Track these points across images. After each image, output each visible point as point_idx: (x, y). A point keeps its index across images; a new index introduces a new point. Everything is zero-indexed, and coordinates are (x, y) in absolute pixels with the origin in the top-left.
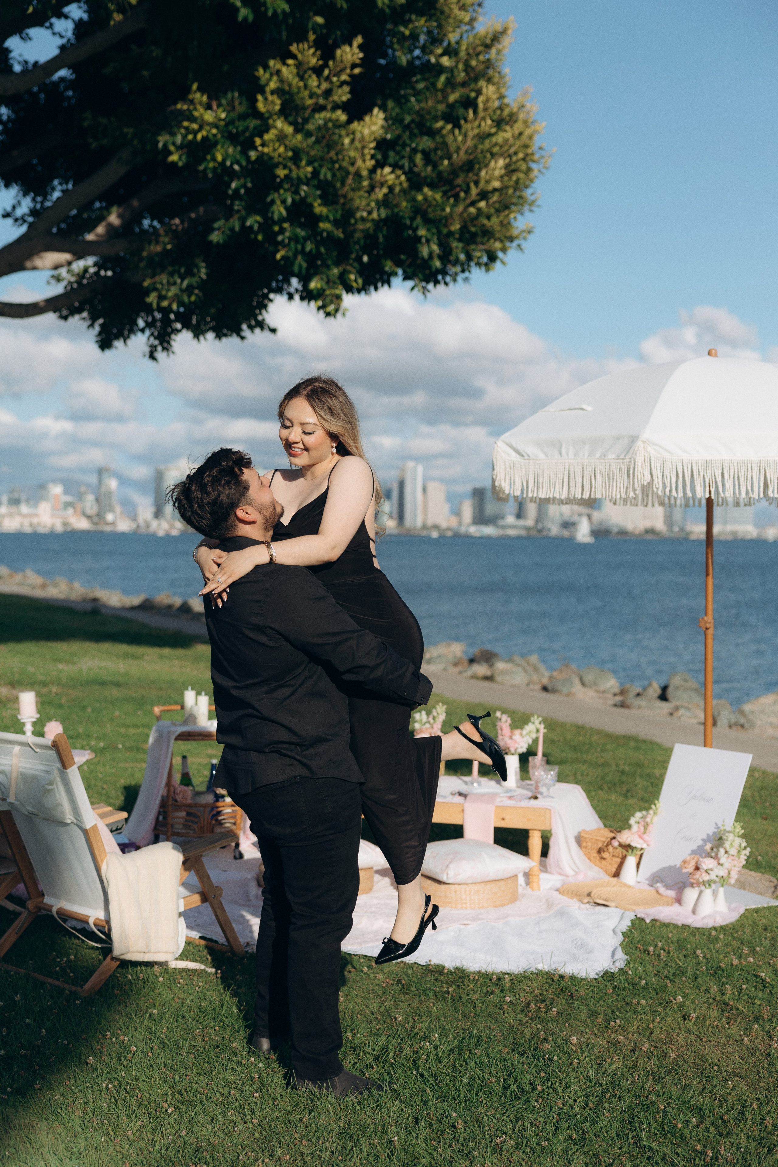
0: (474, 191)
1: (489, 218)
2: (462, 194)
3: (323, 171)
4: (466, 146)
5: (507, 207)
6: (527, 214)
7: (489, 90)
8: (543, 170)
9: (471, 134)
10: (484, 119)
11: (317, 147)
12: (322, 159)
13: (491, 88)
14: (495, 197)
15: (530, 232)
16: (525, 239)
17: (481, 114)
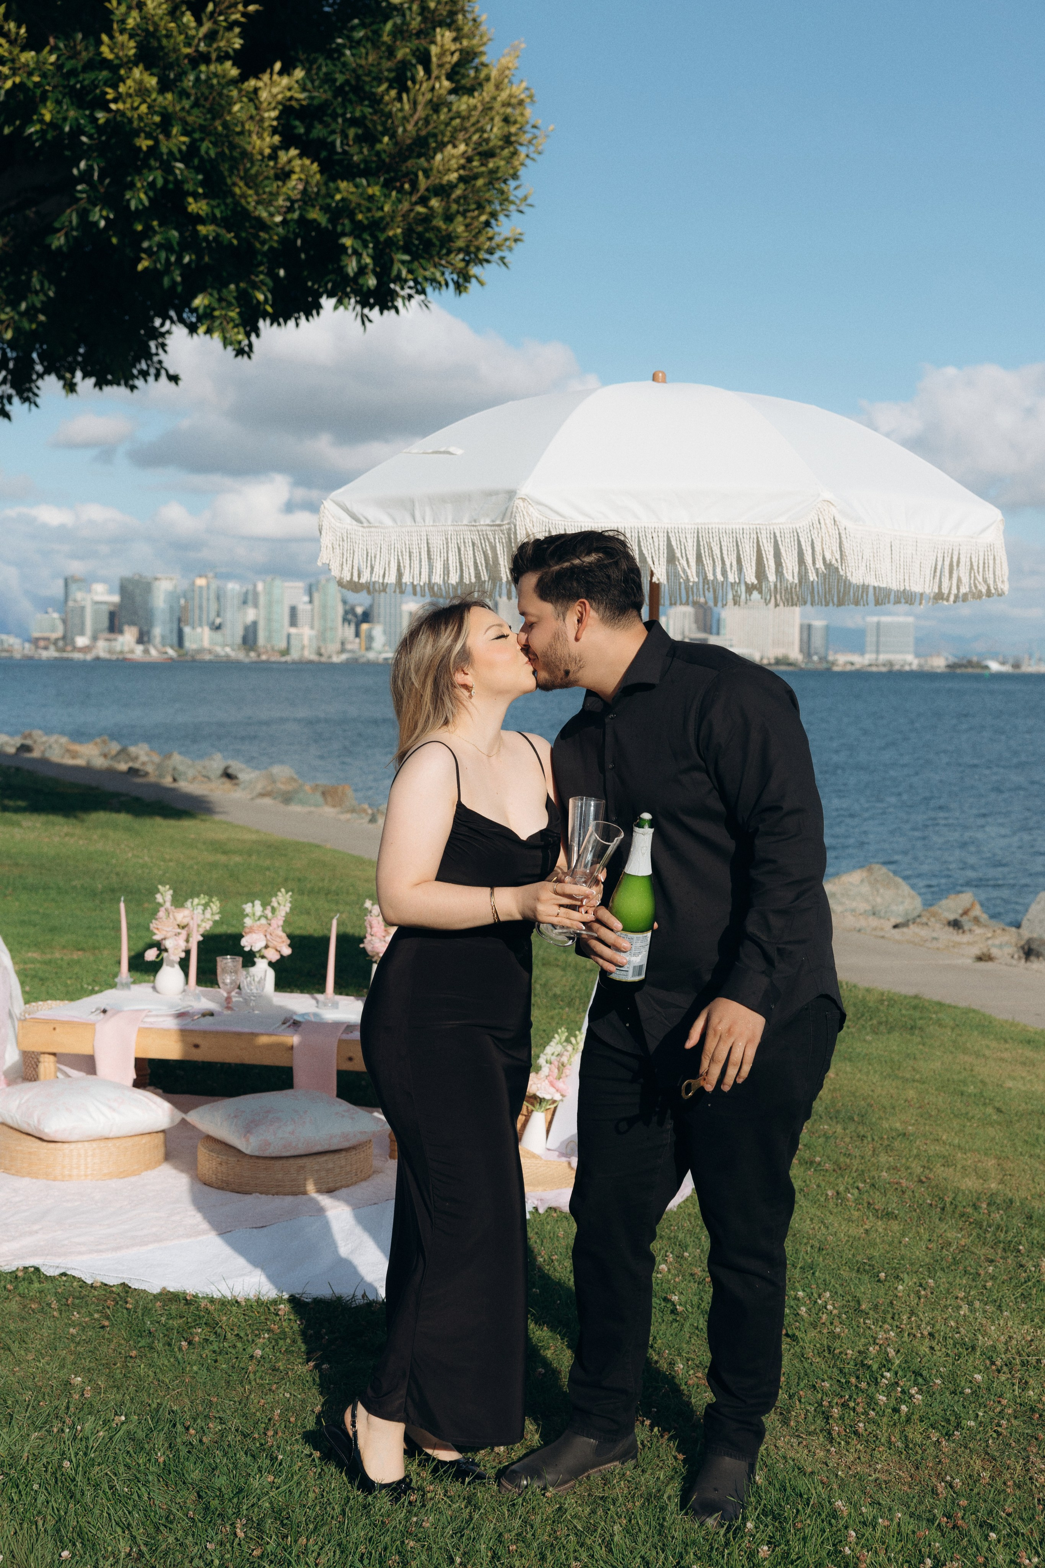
0: (423, 184)
1: (449, 218)
2: (408, 187)
3: (205, 146)
4: (416, 117)
6: (515, 215)
7: (446, 36)
8: (532, 155)
9: (422, 100)
10: (438, 78)
11: (196, 111)
12: (202, 128)
13: (449, 35)
15: (516, 240)
16: (510, 249)
17: (435, 71)
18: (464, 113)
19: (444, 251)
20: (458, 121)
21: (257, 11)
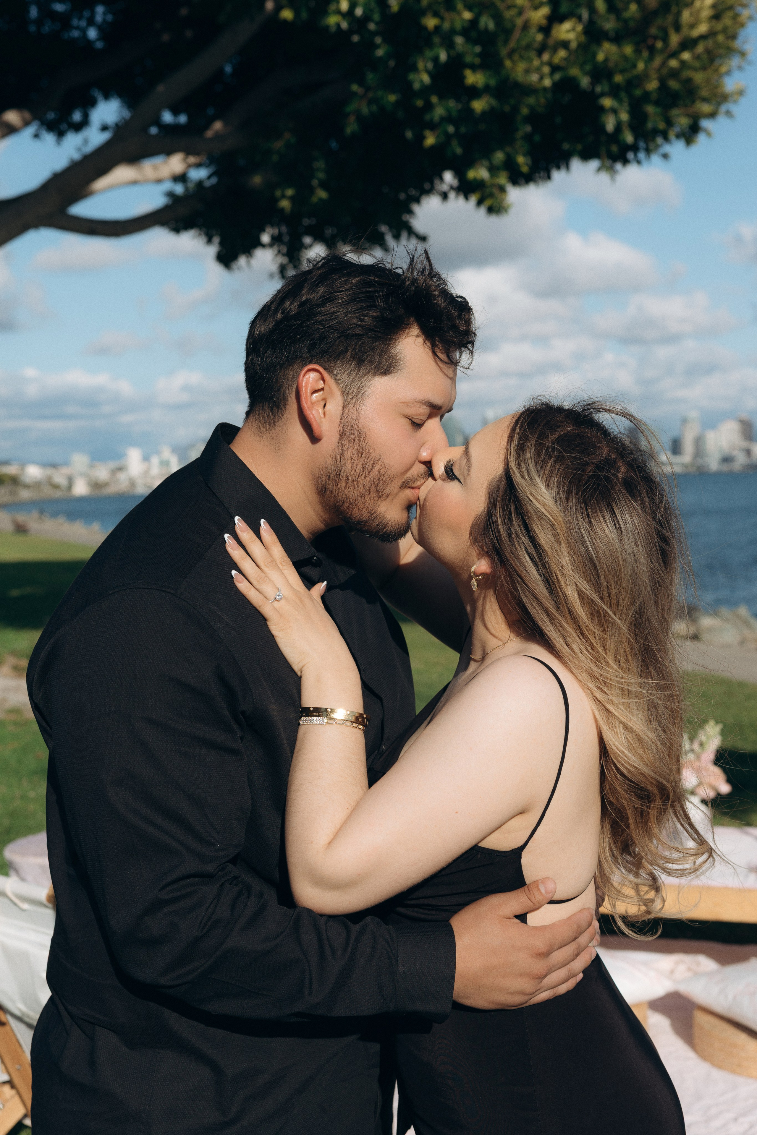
0: (675, 39)
1: (695, 72)
2: (659, 45)
3: (483, 20)
5: (714, 60)
6: (737, 72)
14: (700, 48)
15: (741, 94)
16: (735, 102)
19: (689, 101)
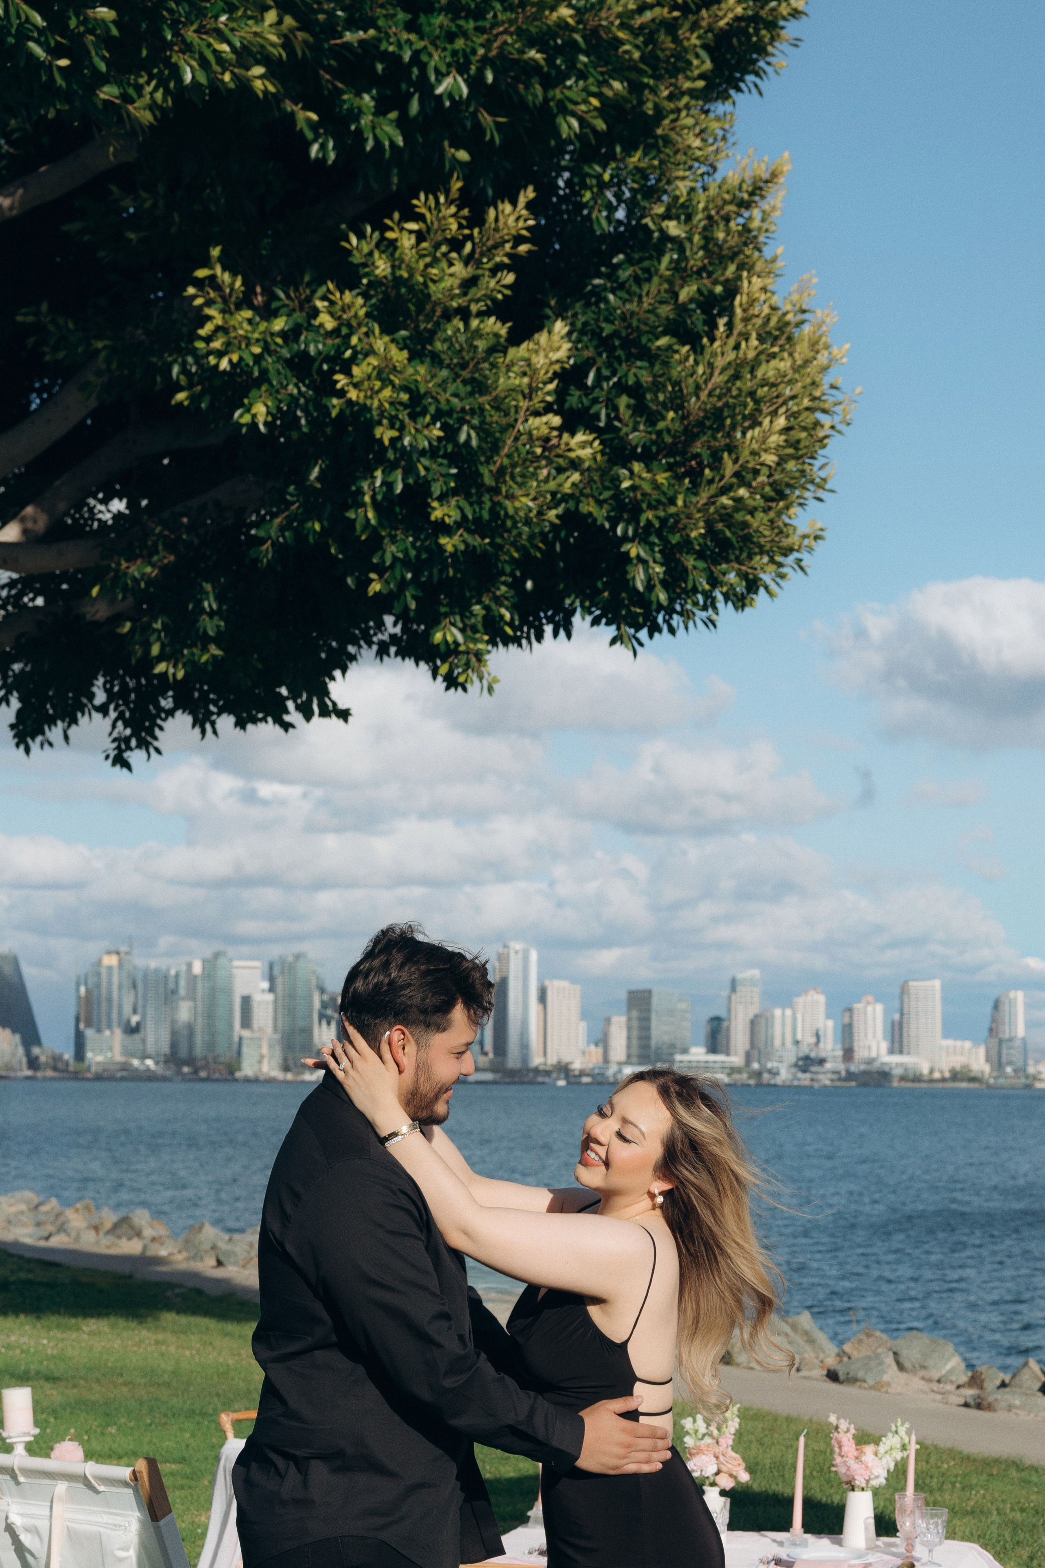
0: (729, 468)
1: (753, 513)
2: (706, 473)
4: (710, 386)
5: (781, 496)
6: (811, 504)
7: (751, 285)
8: (838, 426)
9: (720, 362)
10: (744, 335)
13: (756, 282)
15: (818, 538)
16: (810, 549)
17: (739, 327)
18: (772, 380)
19: (744, 555)
20: (766, 389)
21: (529, 252)
